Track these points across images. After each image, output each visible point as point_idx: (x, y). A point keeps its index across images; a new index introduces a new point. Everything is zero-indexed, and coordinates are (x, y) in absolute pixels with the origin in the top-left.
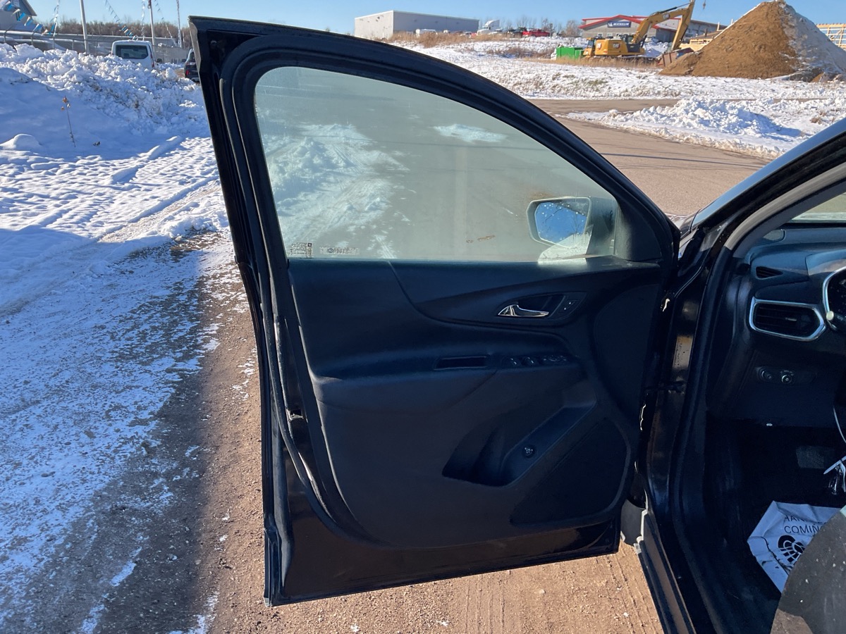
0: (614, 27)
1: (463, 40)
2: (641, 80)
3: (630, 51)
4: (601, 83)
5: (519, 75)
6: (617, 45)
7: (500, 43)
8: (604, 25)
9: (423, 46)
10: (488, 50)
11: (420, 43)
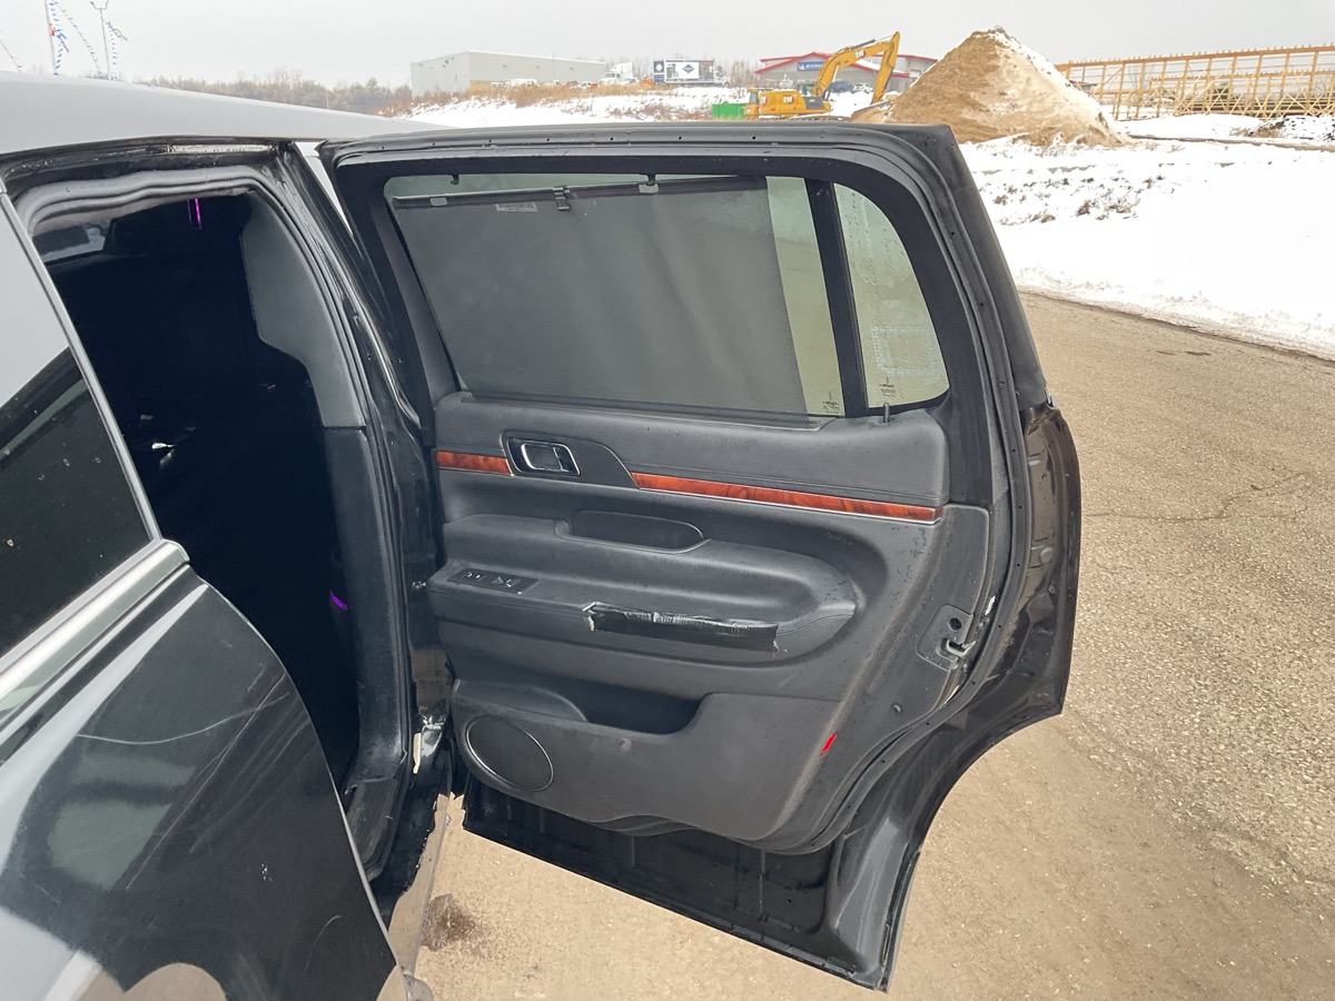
0: (807, 69)
1: (577, 93)
3: (810, 106)
6: (790, 99)
7: (633, 98)
8: (793, 68)
9: (515, 105)
10: (612, 110)
11: (510, 99)
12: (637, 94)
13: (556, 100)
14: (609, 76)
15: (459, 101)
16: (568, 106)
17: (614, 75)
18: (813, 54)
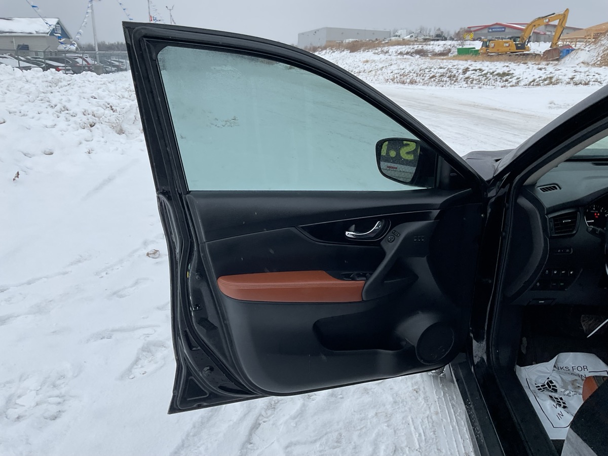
0: (493, 32)
2: (543, 71)
3: (518, 48)
4: (508, 75)
5: (432, 70)
6: (507, 45)
7: (407, 46)
8: (486, 31)
9: (349, 51)
10: (399, 52)
11: (347, 48)
12: (410, 45)
13: (369, 49)
14: (394, 36)
15: (321, 51)
16: (377, 51)
17: (397, 36)
18: (497, 24)
